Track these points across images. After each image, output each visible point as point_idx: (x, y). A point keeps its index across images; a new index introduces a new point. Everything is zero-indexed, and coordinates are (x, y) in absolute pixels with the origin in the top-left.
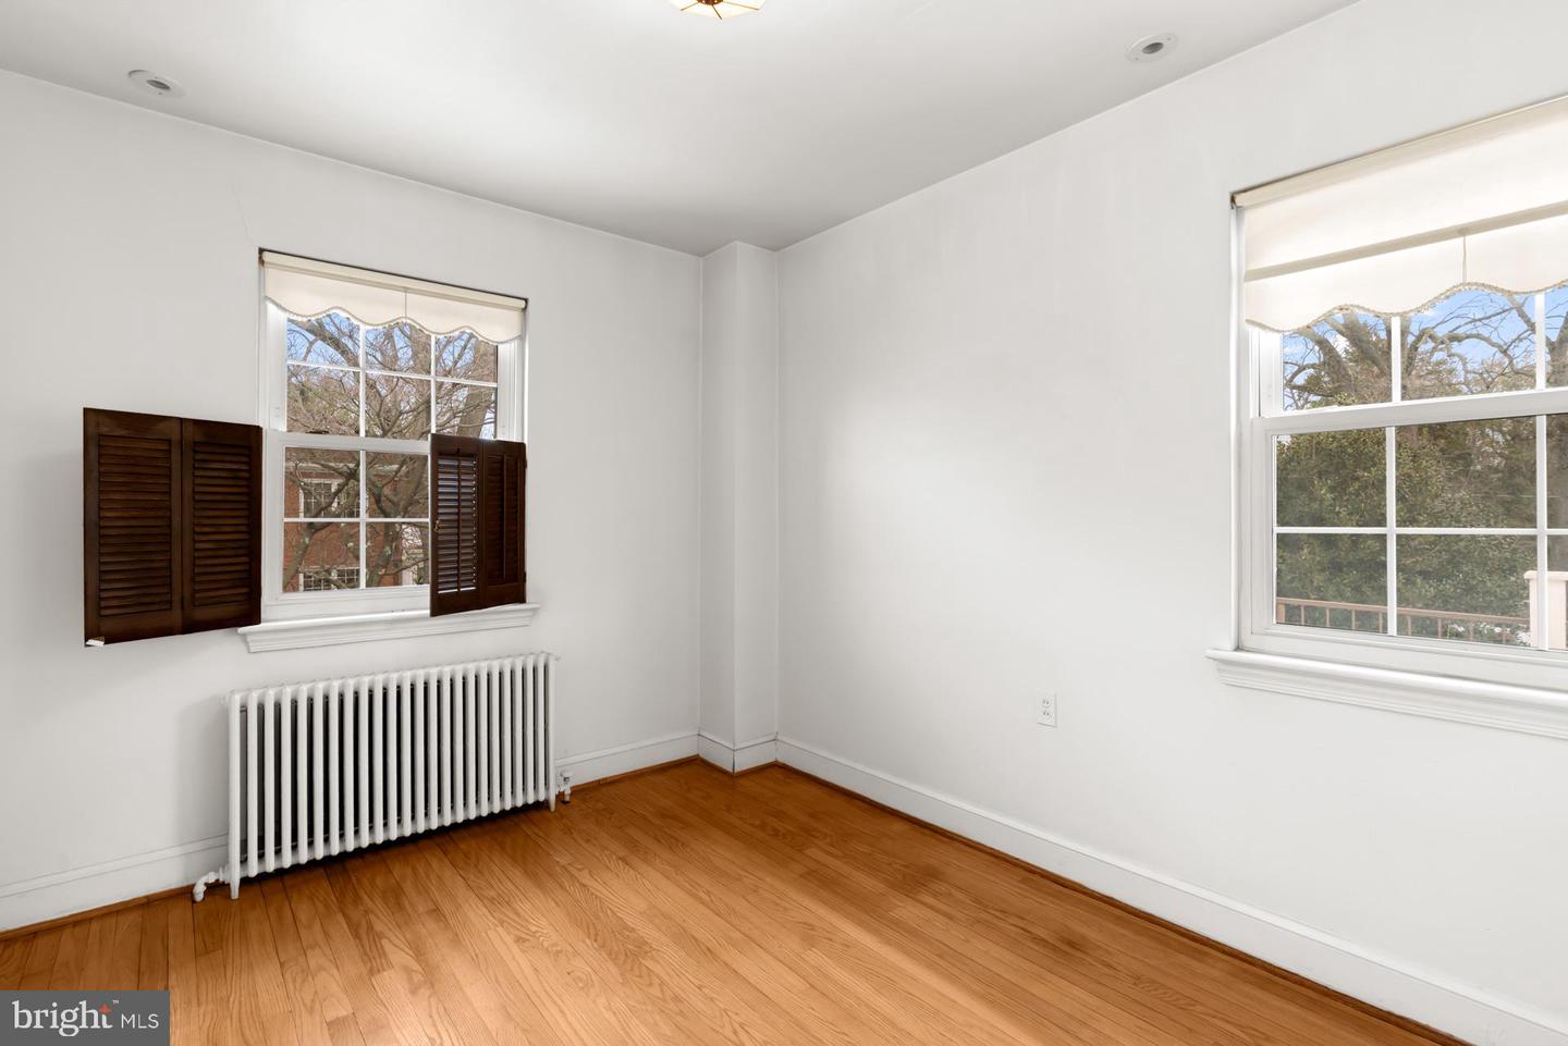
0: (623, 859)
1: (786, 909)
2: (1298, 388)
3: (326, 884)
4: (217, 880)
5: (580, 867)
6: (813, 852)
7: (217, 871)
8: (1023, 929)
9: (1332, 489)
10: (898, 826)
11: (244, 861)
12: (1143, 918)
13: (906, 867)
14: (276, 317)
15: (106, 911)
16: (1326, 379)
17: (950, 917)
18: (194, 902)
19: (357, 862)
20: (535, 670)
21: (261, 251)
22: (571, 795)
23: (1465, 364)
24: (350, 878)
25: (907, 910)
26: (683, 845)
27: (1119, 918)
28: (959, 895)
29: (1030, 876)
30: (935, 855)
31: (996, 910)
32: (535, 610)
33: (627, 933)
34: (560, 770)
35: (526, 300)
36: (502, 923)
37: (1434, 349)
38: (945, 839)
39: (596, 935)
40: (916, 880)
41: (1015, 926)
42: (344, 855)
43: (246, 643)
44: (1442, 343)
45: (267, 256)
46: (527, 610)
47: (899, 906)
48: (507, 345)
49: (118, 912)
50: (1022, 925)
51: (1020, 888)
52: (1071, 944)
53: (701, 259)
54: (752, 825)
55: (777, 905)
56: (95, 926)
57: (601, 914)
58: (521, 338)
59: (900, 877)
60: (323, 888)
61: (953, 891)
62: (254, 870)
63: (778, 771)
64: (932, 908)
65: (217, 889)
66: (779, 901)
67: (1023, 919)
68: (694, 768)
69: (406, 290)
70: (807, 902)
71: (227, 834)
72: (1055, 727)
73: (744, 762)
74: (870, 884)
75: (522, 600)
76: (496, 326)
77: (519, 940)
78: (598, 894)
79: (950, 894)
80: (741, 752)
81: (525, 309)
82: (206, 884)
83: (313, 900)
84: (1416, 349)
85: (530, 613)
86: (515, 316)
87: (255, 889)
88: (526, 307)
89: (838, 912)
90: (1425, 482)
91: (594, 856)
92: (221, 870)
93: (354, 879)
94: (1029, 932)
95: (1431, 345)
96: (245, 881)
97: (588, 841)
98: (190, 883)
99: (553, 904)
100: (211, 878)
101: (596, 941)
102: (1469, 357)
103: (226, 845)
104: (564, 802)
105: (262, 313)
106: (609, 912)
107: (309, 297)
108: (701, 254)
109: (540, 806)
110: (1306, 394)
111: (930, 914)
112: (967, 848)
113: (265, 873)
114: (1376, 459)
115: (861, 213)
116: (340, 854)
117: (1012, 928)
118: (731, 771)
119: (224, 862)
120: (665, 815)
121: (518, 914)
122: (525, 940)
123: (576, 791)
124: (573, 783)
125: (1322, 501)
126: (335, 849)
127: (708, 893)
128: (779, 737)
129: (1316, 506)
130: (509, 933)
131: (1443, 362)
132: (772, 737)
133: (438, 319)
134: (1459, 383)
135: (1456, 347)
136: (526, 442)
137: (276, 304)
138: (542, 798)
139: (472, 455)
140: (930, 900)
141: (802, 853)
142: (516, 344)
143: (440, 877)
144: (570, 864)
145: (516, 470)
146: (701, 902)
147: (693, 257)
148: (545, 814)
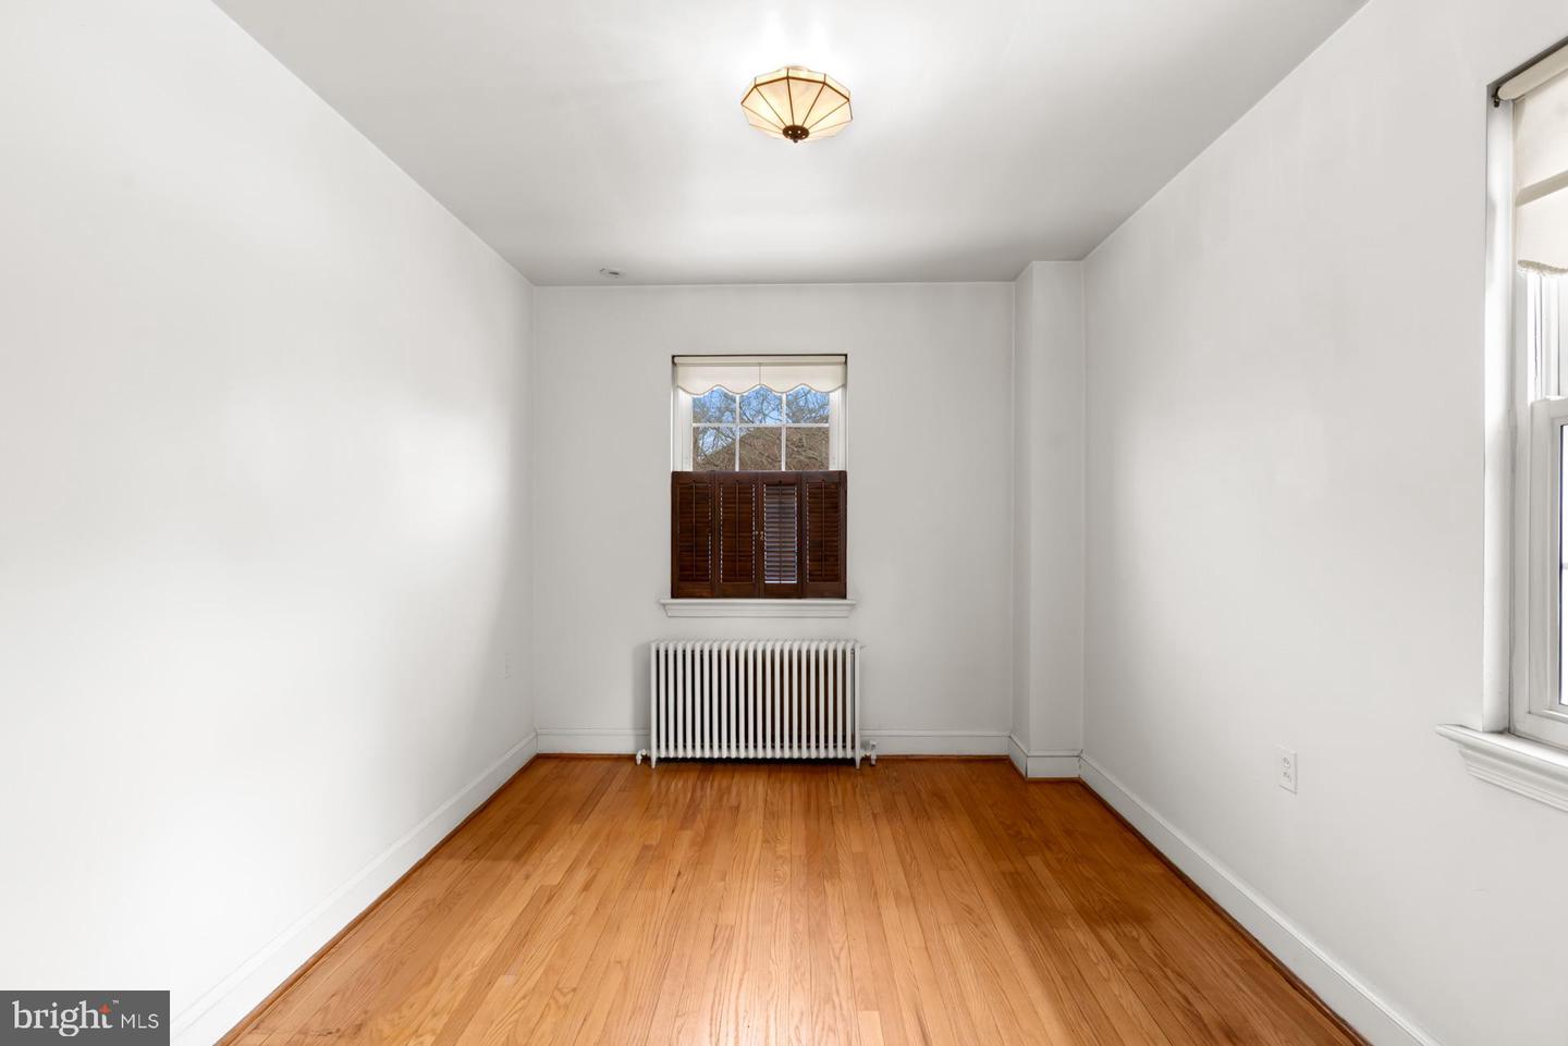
0: (875, 816)
4: (646, 755)
6: (1036, 862)
7: (646, 749)
8: (1186, 999)
10: (1155, 868)
11: (659, 747)
13: (1115, 902)
14: (685, 400)
17: (1113, 957)
18: (635, 763)
19: (721, 767)
20: (844, 653)
21: (673, 357)
24: (709, 775)
25: (1079, 934)
26: (929, 819)
28: (1144, 942)
30: (1161, 904)
31: (1173, 971)
32: (852, 605)
33: (832, 862)
34: (865, 738)
35: (846, 355)
36: (764, 828)
38: (1192, 897)
40: (1112, 916)
41: (1179, 993)
43: (666, 611)
45: (677, 360)
46: (847, 605)
47: (1069, 927)
48: (833, 394)
50: (1189, 996)
52: (1227, 1034)
53: (1013, 283)
54: (1001, 823)
55: (959, 886)
57: (827, 845)
58: (844, 386)
59: (1097, 905)
61: (1143, 938)
63: (1076, 787)
64: (1102, 942)
65: (646, 759)
66: (963, 883)
67: (1198, 992)
68: (1001, 766)
69: (760, 364)
70: (986, 893)
71: (650, 728)
73: (1041, 771)
74: (1060, 898)
75: (844, 596)
76: (822, 381)
77: (765, 841)
80: (1034, 759)
81: (845, 363)
82: (641, 756)
85: (849, 608)
86: (839, 369)
87: (664, 766)
88: (846, 360)
89: (1009, 910)
93: (711, 776)
94: (1188, 1003)
96: (659, 759)
97: (863, 796)
98: (634, 752)
100: (643, 753)
103: (650, 736)
105: (676, 396)
106: (832, 846)
107: (702, 382)
108: (1012, 279)
111: (1092, 944)
113: (670, 757)
115: (1137, 209)
118: (1026, 775)
120: (938, 795)
121: (778, 825)
122: (768, 843)
123: (880, 759)
126: (707, 755)
128: (1084, 755)
130: (763, 836)
132: (1076, 753)
133: (783, 381)
136: (848, 469)
137: (684, 390)
138: (849, 756)
139: (793, 485)
140: (1109, 936)
141: (1023, 856)
142: (840, 391)
143: (757, 789)
144: (837, 807)
145: (838, 493)
146: (903, 862)
147: (1001, 283)
148: (852, 770)
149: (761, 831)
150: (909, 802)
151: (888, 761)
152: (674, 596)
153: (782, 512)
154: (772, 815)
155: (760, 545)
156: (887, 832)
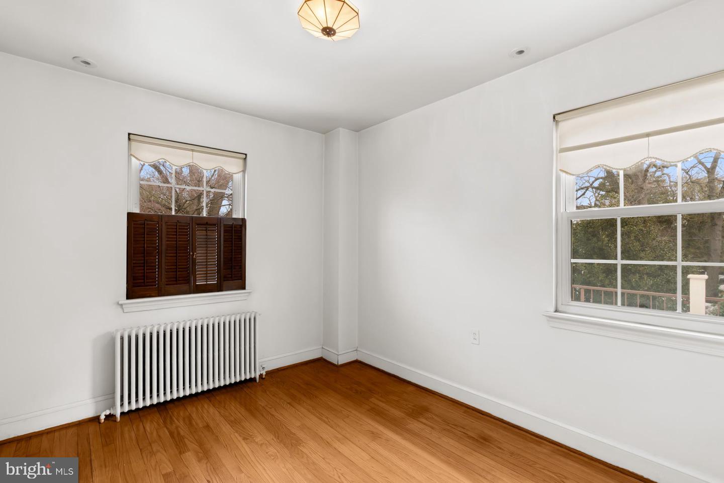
1: (361, 425)
2: (595, 188)
3: (158, 415)
4: (110, 414)
5: (271, 407)
6: (373, 400)
7: (110, 409)
8: (464, 433)
9: (608, 236)
10: (411, 388)
11: (122, 405)
12: (516, 428)
13: (413, 406)
14: (135, 163)
15: (61, 427)
16: (608, 184)
17: (432, 428)
18: (100, 423)
19: (171, 405)
20: (250, 319)
21: (129, 134)
22: (265, 375)
23: (669, 178)
24: (168, 412)
25: (414, 425)
26: (316, 397)
27: (505, 428)
28: (435, 418)
29: (468, 410)
30: (426, 401)
31: (453, 425)
32: (249, 293)
33: (292, 436)
34: (261, 364)
35: (246, 155)
36: (237, 432)
37: (656, 171)
38: (431, 394)
39: (278, 436)
40: (418, 412)
41: (460, 431)
42: (166, 402)
43: (123, 309)
44: (659, 168)
45: (132, 136)
46: (247, 293)
47: (410, 423)
48: (237, 175)
49: (66, 427)
50: (464, 432)
51: (464, 416)
52: (485, 439)
53: (324, 135)
54: (347, 388)
55: (357, 423)
56: (57, 434)
57: (280, 427)
58: (244, 171)
59: (411, 410)
60: (157, 416)
61: (434, 417)
62: (126, 409)
63: (358, 364)
64: (425, 424)
65: (110, 417)
66: (358, 421)
67: (464, 428)
68: (320, 364)
69: (193, 150)
70: (370, 422)
71: (114, 393)
72: (479, 345)
73: (342, 360)
74: (396, 413)
75: (244, 288)
76: (231, 166)
77: (244, 439)
78: (279, 419)
79: (433, 418)
80: (341, 356)
81: (245, 159)
82: (105, 415)
83: (152, 422)
84: (648, 171)
85: (247, 295)
86: (241, 162)
87: (127, 417)
88: (246, 157)
89: (383, 425)
90: (649, 232)
91: (276, 402)
92: (112, 409)
93: (170, 413)
94: (466, 434)
95: (654, 169)
96: (122, 414)
97: (273, 396)
98: (98, 414)
99: (259, 423)
100: (108, 412)
101: (278, 439)
102: (671, 174)
103: (114, 398)
104: (262, 378)
105: (129, 161)
106: (284, 427)
107: (150, 154)
108: (324, 133)
109: (252, 380)
110: (599, 191)
111: (423, 426)
112: (440, 398)
113: (131, 410)
114: (627, 222)
116: (164, 402)
117: (460, 433)
118: (337, 364)
119: (113, 405)
120: (308, 384)
121: (243, 428)
122: (247, 439)
123: (268, 373)
124: (266, 370)
125: (603, 241)
126: (162, 400)
127: (327, 418)
128: (358, 349)
129: (600, 243)
130: (240, 436)
131: (661, 177)
132: (355, 349)
133: (208, 165)
134: (667, 186)
135: (666, 171)
136: (246, 218)
137: (136, 158)
138: (253, 377)
139: (215, 225)
140: (424, 421)
141: (368, 400)
142: (241, 174)
143: (209, 412)
144: (266, 406)
145: (241, 230)
146: (324, 422)
147: (320, 134)
148: (255, 383)
149: (236, 434)
150: (300, 392)
151: (272, 374)
152: (128, 297)
153: (207, 240)
154: (234, 423)
155: (194, 261)
156: (302, 409)
